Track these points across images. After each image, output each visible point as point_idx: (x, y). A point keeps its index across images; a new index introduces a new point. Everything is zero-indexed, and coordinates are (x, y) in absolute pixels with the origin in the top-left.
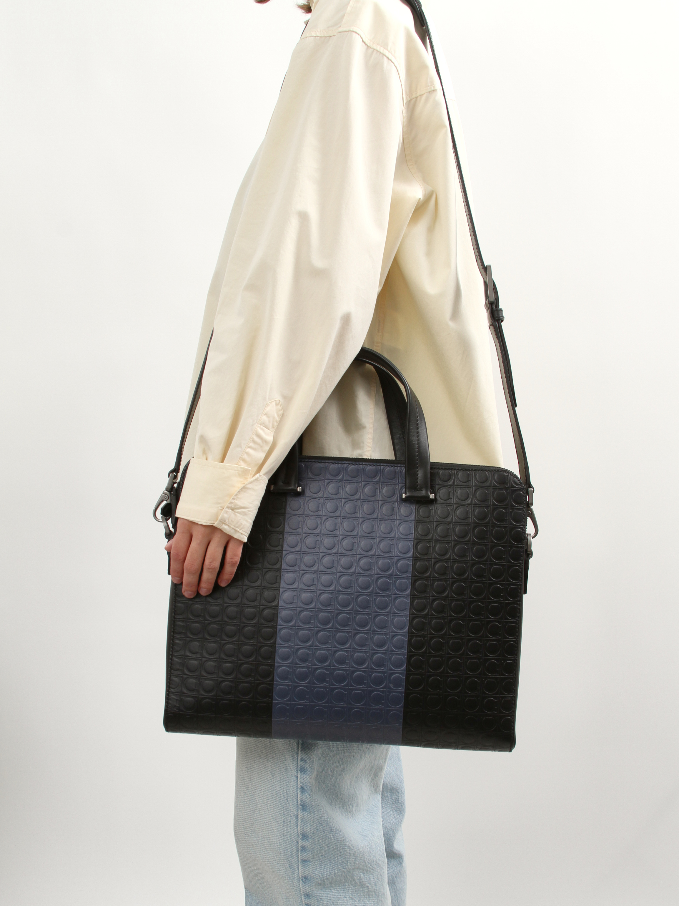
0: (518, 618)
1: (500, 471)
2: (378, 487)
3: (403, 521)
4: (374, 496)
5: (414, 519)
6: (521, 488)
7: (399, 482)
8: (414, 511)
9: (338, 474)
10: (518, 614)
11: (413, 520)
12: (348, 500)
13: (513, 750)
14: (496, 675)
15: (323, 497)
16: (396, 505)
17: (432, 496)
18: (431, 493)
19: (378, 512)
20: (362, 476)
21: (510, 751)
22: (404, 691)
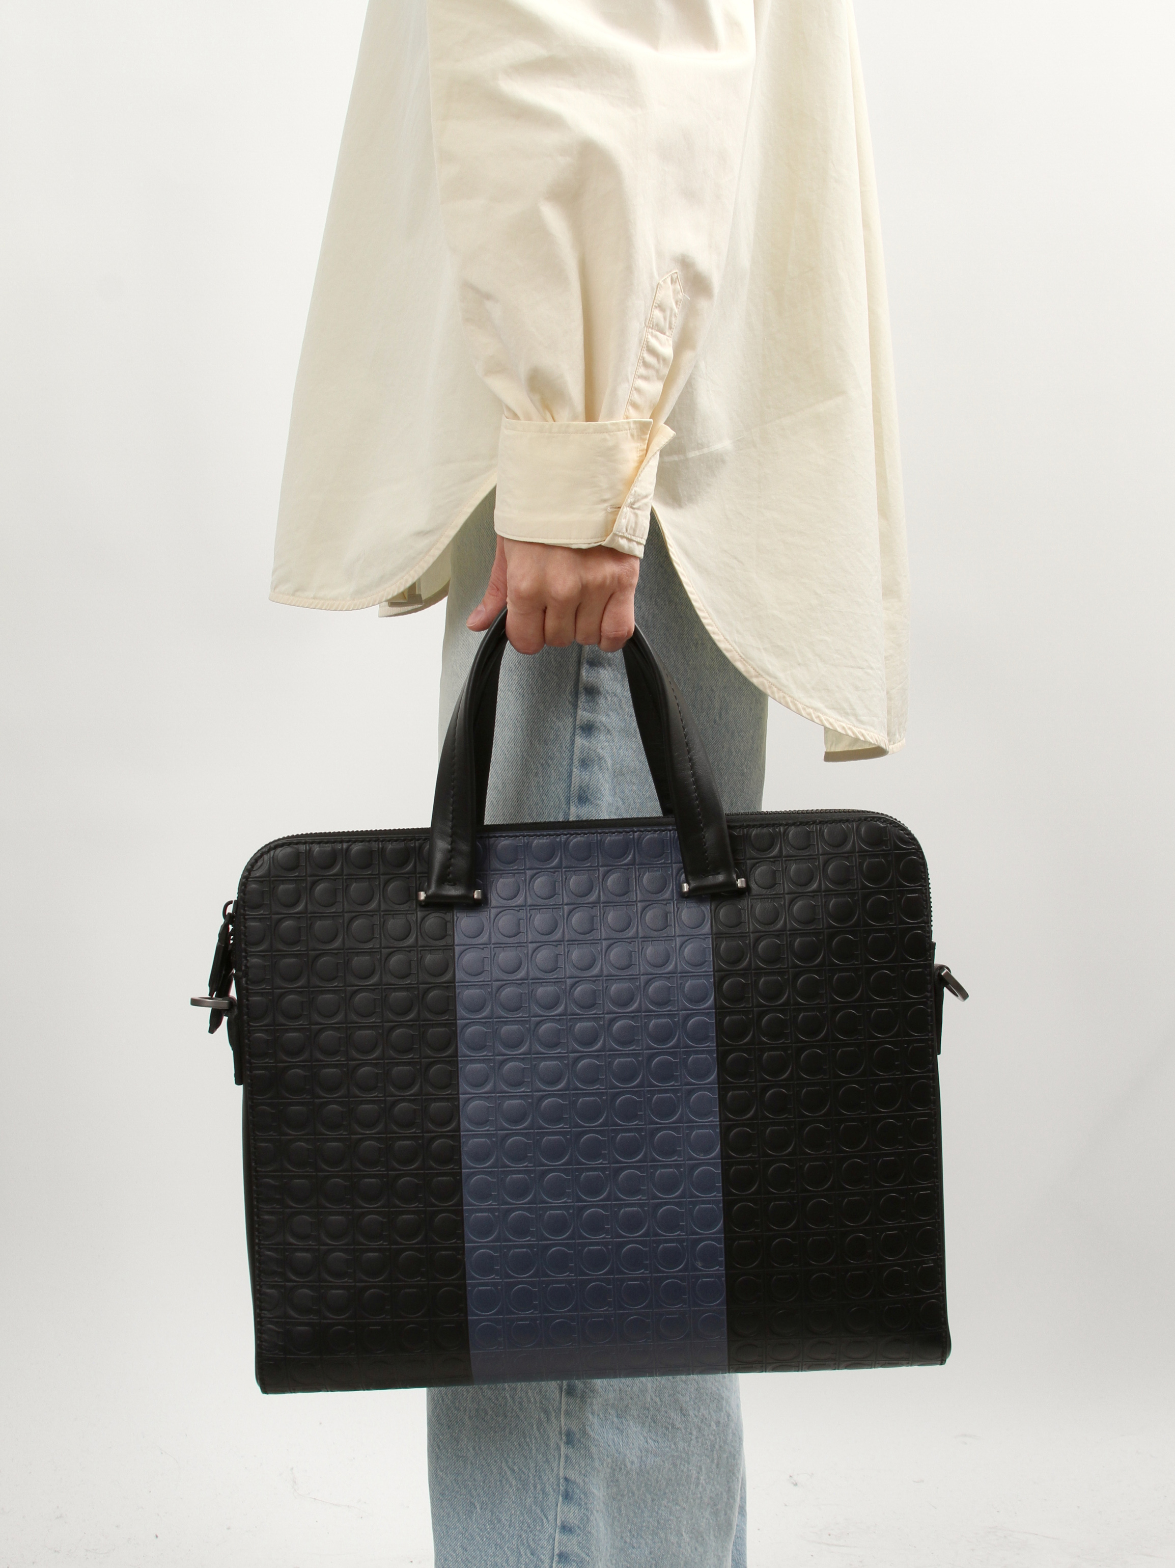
0: (932, 1105)
1: (869, 819)
2: (632, 875)
3: (687, 938)
4: (627, 893)
5: (710, 932)
6: (913, 849)
7: (673, 861)
8: (708, 915)
9: (550, 857)
10: (932, 1097)
11: (708, 934)
12: (575, 907)
13: (947, 1360)
14: (901, 1222)
15: (525, 906)
16: (671, 908)
17: (741, 883)
18: (738, 877)
19: (637, 924)
20: (598, 855)
21: (942, 1361)
22: (724, 1272)
